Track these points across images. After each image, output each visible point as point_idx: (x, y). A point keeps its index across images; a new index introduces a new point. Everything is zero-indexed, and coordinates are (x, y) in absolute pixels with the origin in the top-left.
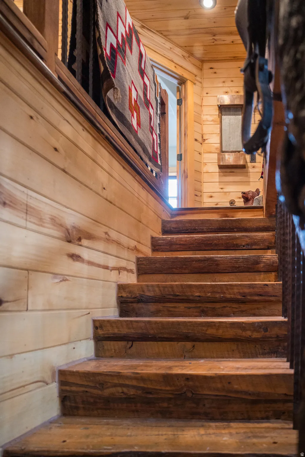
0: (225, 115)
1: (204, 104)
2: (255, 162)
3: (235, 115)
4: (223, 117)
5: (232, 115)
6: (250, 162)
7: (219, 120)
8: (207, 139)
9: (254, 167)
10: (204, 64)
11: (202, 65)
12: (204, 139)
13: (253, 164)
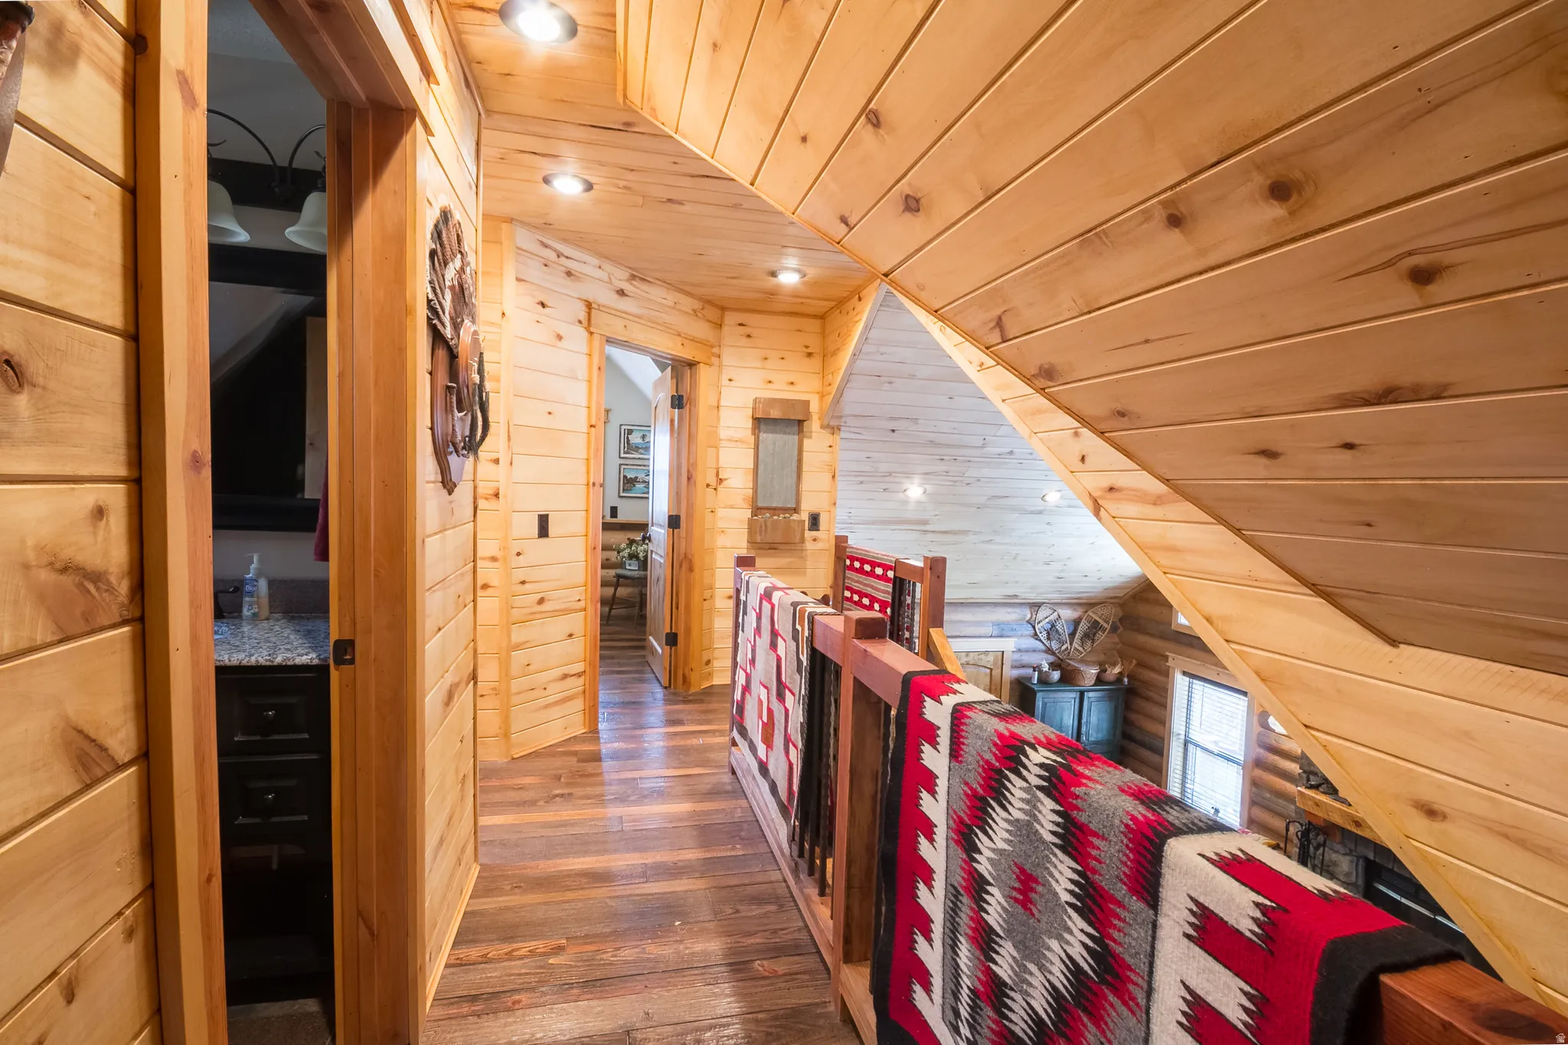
0: (765, 433)
1: (722, 403)
2: (819, 530)
3: (785, 433)
4: (763, 436)
5: (780, 433)
6: (809, 530)
7: (752, 439)
8: (726, 479)
9: (815, 540)
10: (726, 313)
11: (722, 317)
12: (720, 479)
13: (814, 533)
